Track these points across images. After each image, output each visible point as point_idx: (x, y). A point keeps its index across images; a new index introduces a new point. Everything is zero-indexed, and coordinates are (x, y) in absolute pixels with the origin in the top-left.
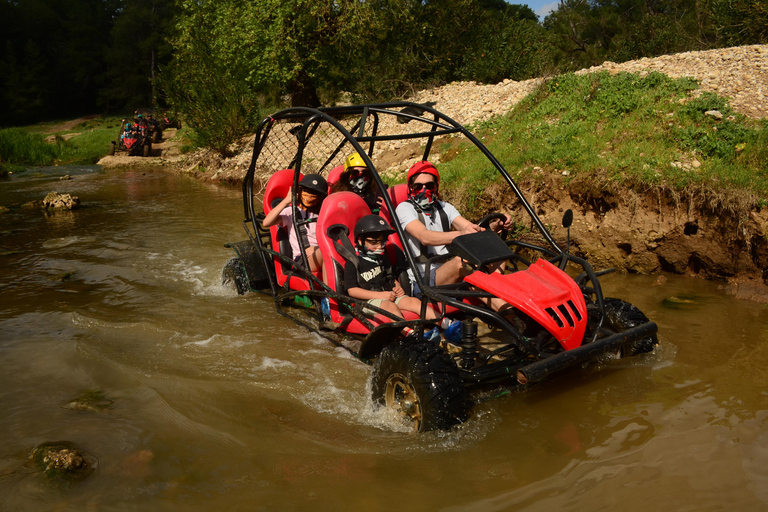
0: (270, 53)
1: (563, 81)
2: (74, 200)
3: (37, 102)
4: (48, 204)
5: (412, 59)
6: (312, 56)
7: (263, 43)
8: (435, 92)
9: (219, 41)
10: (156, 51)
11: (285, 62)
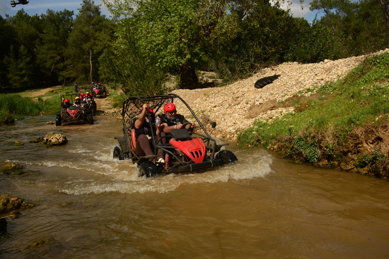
0: (172, 48)
1: (383, 58)
2: (63, 137)
3: (26, 79)
4: (47, 140)
5: (259, 50)
6: (197, 50)
7: (166, 44)
8: (275, 69)
9: (140, 42)
10: (92, 50)
11: (180, 54)
